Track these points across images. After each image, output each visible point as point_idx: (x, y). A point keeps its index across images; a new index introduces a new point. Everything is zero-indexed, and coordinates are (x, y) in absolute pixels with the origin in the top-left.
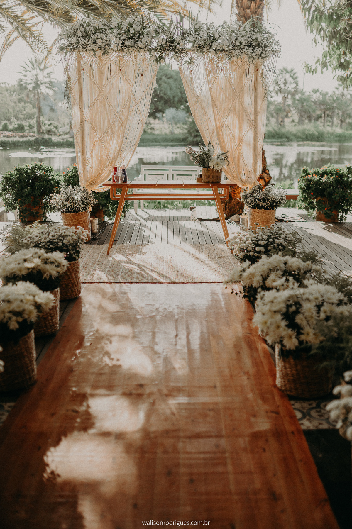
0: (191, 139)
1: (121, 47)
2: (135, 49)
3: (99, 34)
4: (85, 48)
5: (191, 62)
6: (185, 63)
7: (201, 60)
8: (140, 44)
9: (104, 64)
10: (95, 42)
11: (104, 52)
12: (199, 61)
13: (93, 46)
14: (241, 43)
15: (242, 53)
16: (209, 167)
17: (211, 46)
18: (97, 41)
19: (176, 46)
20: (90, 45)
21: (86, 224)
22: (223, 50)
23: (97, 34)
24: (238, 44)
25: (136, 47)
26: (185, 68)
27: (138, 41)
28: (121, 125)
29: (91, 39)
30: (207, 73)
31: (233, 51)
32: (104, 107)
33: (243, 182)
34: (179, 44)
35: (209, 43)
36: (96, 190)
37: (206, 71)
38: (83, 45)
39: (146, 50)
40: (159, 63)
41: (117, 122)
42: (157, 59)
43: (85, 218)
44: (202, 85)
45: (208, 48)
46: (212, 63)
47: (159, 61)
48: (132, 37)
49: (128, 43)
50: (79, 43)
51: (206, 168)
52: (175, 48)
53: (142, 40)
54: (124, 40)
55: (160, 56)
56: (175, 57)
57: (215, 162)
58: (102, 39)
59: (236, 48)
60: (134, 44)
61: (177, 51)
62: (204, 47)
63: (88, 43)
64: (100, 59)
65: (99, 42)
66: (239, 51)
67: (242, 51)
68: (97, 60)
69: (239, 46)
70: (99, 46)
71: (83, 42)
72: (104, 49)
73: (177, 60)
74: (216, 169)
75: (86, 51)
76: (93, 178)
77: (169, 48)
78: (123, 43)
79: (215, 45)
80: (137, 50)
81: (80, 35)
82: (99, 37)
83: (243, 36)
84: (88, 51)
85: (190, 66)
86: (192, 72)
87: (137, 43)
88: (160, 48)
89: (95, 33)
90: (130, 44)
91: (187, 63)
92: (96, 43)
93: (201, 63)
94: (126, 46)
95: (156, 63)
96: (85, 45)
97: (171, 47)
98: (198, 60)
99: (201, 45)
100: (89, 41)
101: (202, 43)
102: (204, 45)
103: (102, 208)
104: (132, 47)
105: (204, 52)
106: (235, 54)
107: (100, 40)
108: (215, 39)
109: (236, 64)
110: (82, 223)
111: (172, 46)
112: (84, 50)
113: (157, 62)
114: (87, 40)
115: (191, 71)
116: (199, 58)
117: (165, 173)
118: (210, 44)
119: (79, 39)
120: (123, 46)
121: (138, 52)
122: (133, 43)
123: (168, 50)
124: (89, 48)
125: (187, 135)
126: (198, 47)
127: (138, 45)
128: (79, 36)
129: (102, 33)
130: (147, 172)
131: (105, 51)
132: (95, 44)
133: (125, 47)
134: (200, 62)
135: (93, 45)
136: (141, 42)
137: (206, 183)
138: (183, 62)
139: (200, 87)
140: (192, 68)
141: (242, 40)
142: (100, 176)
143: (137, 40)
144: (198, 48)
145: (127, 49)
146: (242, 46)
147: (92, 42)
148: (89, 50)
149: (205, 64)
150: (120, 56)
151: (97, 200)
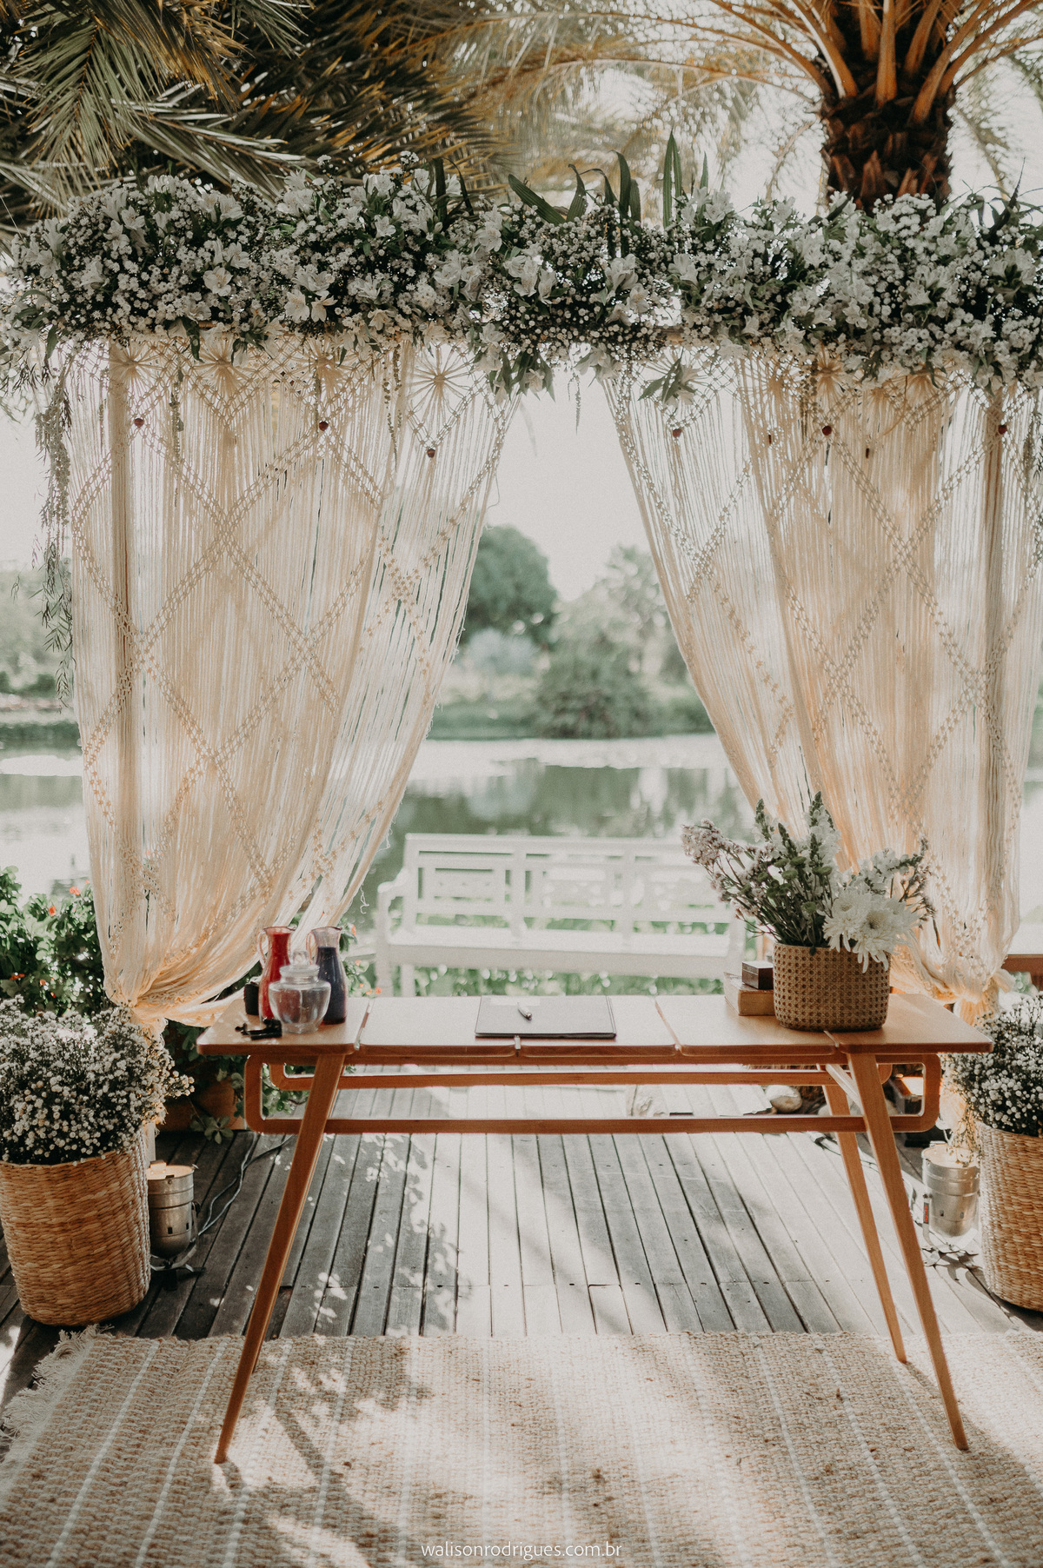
0: (546, 719)
1: (330, 310)
2: (399, 318)
3: (217, 245)
4: (143, 313)
5: (675, 386)
6: (648, 393)
7: (724, 380)
8: (424, 294)
9: (243, 396)
10: (197, 284)
11: (243, 334)
12: (716, 386)
13: (185, 305)
14: (935, 294)
15: (939, 342)
16: (825, 943)
17: (784, 307)
18: (210, 279)
19: (609, 304)
20: (169, 297)
21: (121, 1217)
22: (842, 326)
23: (207, 244)
24: (921, 298)
25: (407, 310)
26: (643, 419)
27: (414, 280)
28: (323, 694)
29: (175, 270)
30: (753, 443)
31: (894, 333)
32: (240, 606)
33: (933, 976)
34: (622, 293)
35: (773, 298)
36: (188, 1015)
37: (751, 435)
38: (133, 294)
39: (456, 323)
40: (517, 386)
41: (302, 682)
42: (507, 370)
43: (115, 1186)
44: (726, 501)
45: (766, 316)
46: (780, 398)
47: (519, 378)
48: (385, 259)
49: (364, 287)
50: (114, 285)
51: (807, 944)
52: (604, 313)
53: (438, 276)
54: (347, 274)
55: (524, 355)
56: (603, 360)
57: (860, 914)
58: (230, 268)
59: (910, 317)
60: (395, 294)
61: (616, 328)
62: (747, 312)
63: (162, 287)
64: (223, 372)
65: (218, 282)
66: (924, 333)
67: (938, 333)
68: (210, 375)
69: (922, 308)
70: (217, 304)
71: (134, 281)
72: (243, 320)
73: (611, 373)
74: (861, 952)
75: (152, 327)
76: (174, 961)
77: (575, 314)
78: (337, 290)
79: (803, 299)
80: (407, 324)
81: (122, 245)
82: (217, 260)
83: (944, 261)
84: (159, 329)
85: (671, 408)
86: (681, 438)
87: (410, 287)
88: (529, 312)
89: (197, 243)
90: (373, 294)
91: (659, 392)
92: (206, 291)
93: (726, 396)
94: (355, 307)
95: (503, 390)
96: (142, 294)
97: (582, 312)
98: (709, 380)
99: (731, 304)
100: (165, 278)
101: (740, 291)
102: (749, 300)
103: (227, 1080)
104: (383, 307)
105: (749, 337)
106: (900, 350)
107: (222, 271)
108: (800, 274)
109: (898, 403)
110: (99, 1216)
111: (586, 305)
112: (142, 323)
113: (509, 389)
114: (156, 271)
115: (677, 433)
116: (717, 373)
117: (499, 865)
118: (779, 299)
119: (116, 267)
120: (339, 304)
121: (417, 333)
122: (388, 287)
123: (566, 325)
124: (164, 310)
125: (536, 708)
126: (720, 312)
127: (418, 297)
128: (114, 255)
129: (236, 241)
130: (430, 863)
131: (246, 327)
132: (197, 296)
133: (347, 311)
134: (721, 393)
135: (186, 298)
136: (432, 283)
137: (817, 1030)
138: (637, 391)
139: (719, 512)
140: (678, 418)
141: (943, 277)
142: (210, 947)
143: (411, 272)
144: (717, 318)
145: (357, 317)
146: (941, 310)
147: (184, 280)
148: (167, 325)
149: (745, 400)
150: (322, 359)
151: (187, 1080)
